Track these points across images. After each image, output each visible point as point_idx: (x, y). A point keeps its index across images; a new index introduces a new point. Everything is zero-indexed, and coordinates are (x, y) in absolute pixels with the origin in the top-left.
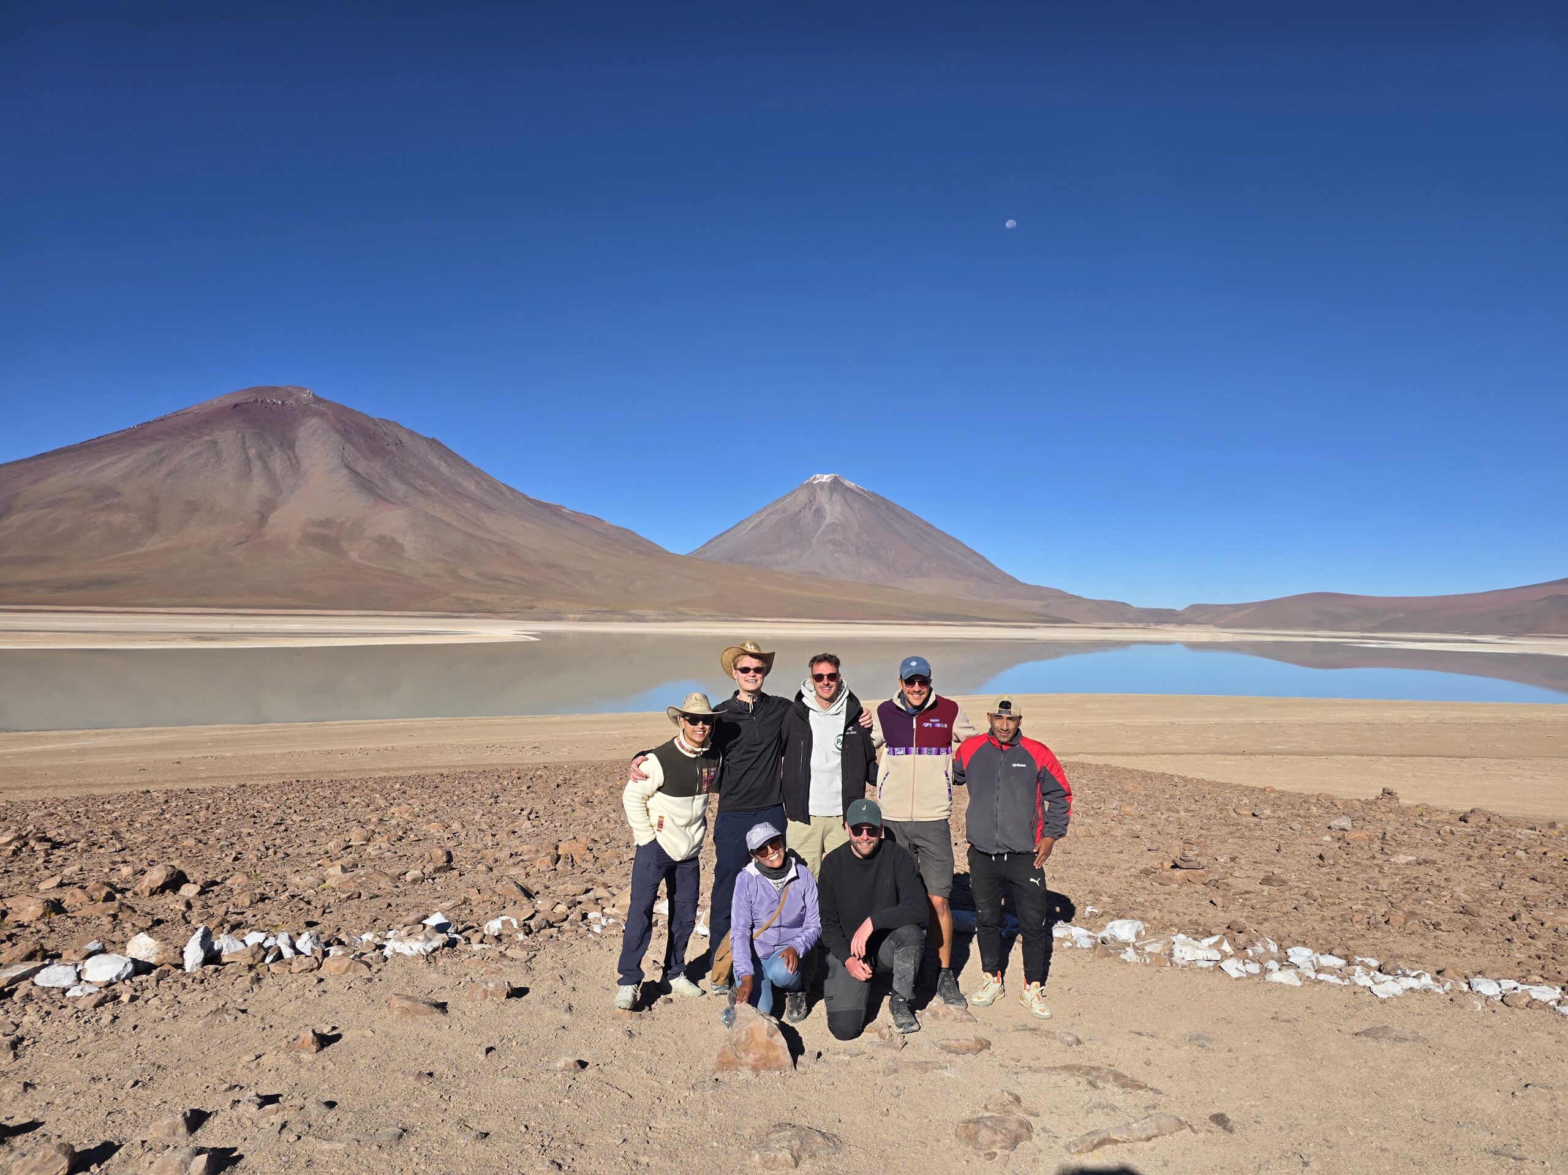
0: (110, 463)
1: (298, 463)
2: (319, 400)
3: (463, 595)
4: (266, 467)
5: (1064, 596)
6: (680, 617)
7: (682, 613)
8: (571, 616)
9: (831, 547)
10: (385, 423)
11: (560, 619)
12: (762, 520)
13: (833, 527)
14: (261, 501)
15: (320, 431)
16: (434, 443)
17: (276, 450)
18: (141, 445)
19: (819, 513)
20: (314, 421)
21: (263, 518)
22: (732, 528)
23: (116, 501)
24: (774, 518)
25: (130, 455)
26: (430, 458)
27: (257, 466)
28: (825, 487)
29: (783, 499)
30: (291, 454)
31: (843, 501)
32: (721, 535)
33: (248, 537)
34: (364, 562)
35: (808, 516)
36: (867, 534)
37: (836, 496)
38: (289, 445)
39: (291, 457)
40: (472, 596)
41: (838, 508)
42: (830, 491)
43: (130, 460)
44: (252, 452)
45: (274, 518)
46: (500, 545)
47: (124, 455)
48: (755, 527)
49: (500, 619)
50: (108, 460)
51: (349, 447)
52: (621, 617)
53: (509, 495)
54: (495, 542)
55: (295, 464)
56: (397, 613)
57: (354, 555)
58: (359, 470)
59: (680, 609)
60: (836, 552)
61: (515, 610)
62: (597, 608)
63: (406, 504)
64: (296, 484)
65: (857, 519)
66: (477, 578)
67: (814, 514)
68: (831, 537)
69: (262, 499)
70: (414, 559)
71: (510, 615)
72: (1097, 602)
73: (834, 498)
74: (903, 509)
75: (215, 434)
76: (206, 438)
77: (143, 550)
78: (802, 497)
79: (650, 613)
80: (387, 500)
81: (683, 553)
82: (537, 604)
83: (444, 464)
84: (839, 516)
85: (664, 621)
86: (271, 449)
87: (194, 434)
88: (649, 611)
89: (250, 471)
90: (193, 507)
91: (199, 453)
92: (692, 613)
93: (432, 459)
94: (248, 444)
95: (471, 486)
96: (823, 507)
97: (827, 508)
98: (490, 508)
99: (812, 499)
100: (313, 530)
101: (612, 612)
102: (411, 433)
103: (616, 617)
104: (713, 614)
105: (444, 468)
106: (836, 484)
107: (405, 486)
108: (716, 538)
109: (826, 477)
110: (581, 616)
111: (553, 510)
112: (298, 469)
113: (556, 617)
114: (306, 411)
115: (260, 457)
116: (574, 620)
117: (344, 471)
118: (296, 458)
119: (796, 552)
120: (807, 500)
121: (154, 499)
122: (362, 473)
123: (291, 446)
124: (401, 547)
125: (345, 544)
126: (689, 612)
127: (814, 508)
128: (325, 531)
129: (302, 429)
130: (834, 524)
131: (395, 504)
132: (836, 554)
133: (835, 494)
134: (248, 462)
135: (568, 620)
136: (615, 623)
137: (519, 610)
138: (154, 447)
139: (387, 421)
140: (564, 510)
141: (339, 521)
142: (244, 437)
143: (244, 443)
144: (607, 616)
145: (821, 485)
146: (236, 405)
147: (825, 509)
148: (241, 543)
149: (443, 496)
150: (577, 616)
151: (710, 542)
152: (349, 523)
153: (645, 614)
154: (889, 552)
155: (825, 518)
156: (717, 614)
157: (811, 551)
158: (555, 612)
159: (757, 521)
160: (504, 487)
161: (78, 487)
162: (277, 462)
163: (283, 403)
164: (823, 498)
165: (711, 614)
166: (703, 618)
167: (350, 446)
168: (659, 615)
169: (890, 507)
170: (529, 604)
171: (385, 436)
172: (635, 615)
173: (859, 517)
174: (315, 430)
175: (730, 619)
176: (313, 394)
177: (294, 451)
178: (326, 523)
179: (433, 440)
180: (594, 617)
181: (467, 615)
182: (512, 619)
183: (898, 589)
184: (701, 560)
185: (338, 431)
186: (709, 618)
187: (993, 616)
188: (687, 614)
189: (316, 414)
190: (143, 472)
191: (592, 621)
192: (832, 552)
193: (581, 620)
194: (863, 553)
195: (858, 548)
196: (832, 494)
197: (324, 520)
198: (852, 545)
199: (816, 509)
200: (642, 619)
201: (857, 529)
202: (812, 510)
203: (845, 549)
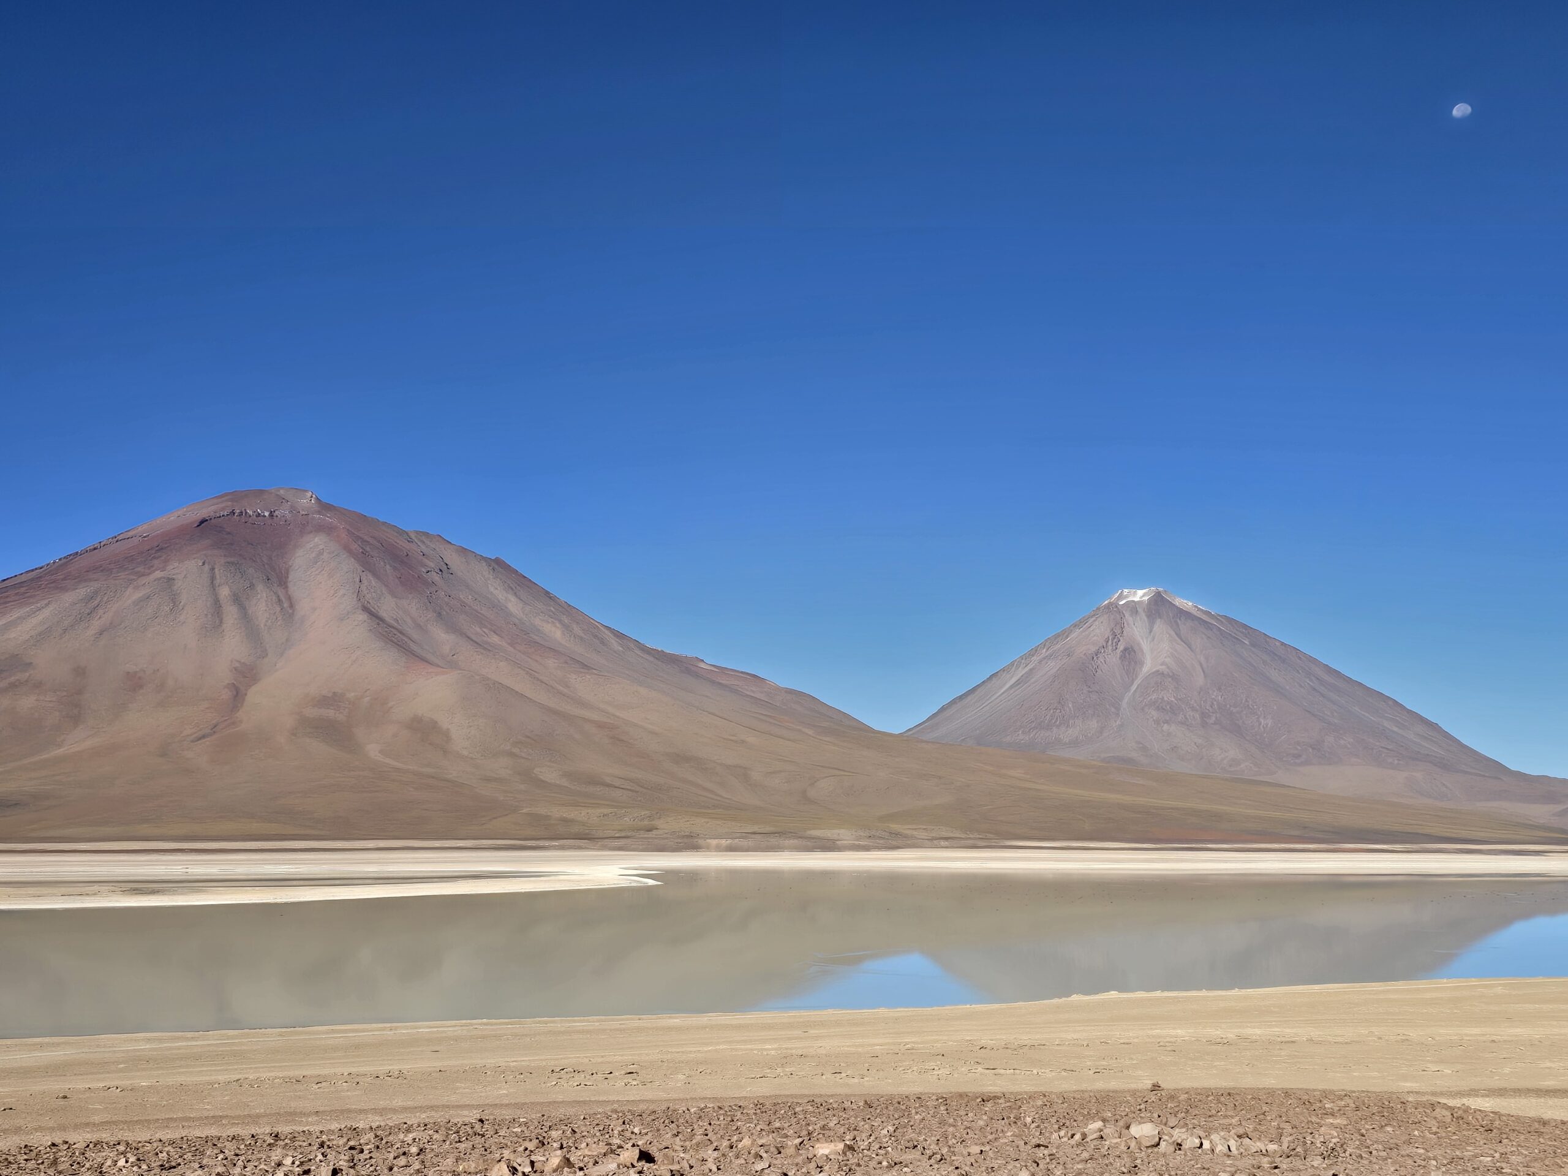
0: (19, 618)
1: (291, 606)
2: (325, 507)
3: (542, 810)
4: (245, 616)
6: (895, 842)
7: (897, 834)
8: (714, 842)
9: (1154, 714)
10: (423, 538)
11: (695, 848)
12: (1031, 670)
13: (1160, 678)
14: (236, 669)
15: (325, 556)
16: (498, 565)
17: (260, 587)
18: (64, 589)
19: (1130, 656)
20: (316, 540)
21: (238, 695)
23: (23, 676)
24: (1052, 667)
25: (47, 605)
26: (492, 589)
27: (231, 613)
28: (1141, 610)
29: (1065, 633)
30: (281, 593)
31: (1173, 633)
32: (961, 698)
33: (214, 727)
34: (388, 761)
35: (1112, 659)
36: (1219, 689)
37: (1160, 626)
38: (278, 578)
39: (282, 597)
40: (557, 812)
41: (1164, 646)
42: (1148, 616)
43: (46, 612)
44: (224, 592)
45: (255, 696)
46: (600, 726)
47: (39, 605)
48: (1018, 683)
49: (599, 850)
50: (16, 614)
51: (369, 579)
52: (795, 842)
53: (614, 643)
54: (591, 721)
55: (287, 608)
56: (437, 844)
57: (373, 750)
58: (383, 614)
59: (895, 827)
60: (1166, 722)
61: (623, 834)
62: (756, 828)
63: (452, 665)
64: (287, 640)
65: (1202, 664)
66: (564, 782)
67: (1123, 658)
68: (1154, 697)
69: (237, 665)
70: (465, 753)
71: (617, 843)
73: (1156, 628)
74: (1283, 644)
75: (170, 567)
76: (158, 574)
77: (60, 751)
78: (1100, 629)
79: (845, 835)
80: (427, 661)
81: (897, 732)
82: (657, 823)
83: (513, 598)
84: (1168, 660)
85: (866, 849)
86: (252, 586)
87: (140, 569)
88: (842, 831)
89: (221, 622)
90: (134, 683)
91: (148, 598)
92: (915, 833)
93: (495, 592)
94: (217, 582)
95: (556, 633)
96: (1139, 644)
97: (1145, 646)
98: (584, 666)
99: (1118, 631)
100: (312, 712)
101: (781, 834)
102: (463, 551)
103: (787, 842)
104: (951, 835)
105: (513, 605)
106: (1158, 605)
107: (453, 636)
108: (953, 702)
109: (1140, 593)
110: (729, 841)
111: (685, 666)
112: (291, 616)
113: (689, 843)
114: (305, 525)
115: (237, 599)
116: (719, 849)
117: (362, 617)
118: (289, 598)
119: (1094, 724)
120: (1108, 633)
121: (80, 672)
122: (388, 619)
123: (283, 582)
124: (447, 735)
125: (359, 733)
126: (910, 832)
127: (1121, 647)
128: (330, 713)
129: (300, 552)
130: (1157, 673)
131: (438, 666)
132: (1166, 727)
133: (1158, 621)
134: (217, 607)
135: (708, 848)
136: (786, 854)
137: (629, 834)
138: (82, 592)
139: (426, 534)
140: (698, 665)
141: (351, 695)
142: (213, 569)
143: (213, 578)
144: (773, 841)
145: (1133, 607)
146: (203, 521)
147: (1142, 651)
148: (204, 737)
149: (510, 649)
150: (724, 843)
151: (943, 709)
152: (366, 699)
153: (835, 837)
154: (1261, 720)
155: (1142, 665)
156: (957, 834)
157: (1118, 722)
158: (687, 837)
159: (1021, 672)
160: (607, 632)
162: (262, 605)
163: (271, 515)
164: (1136, 630)
166: (934, 842)
167: (370, 577)
168: (859, 838)
169: (1260, 641)
170: (646, 822)
171: (426, 561)
172: (819, 838)
173: (1202, 659)
174: (321, 553)
175: (984, 844)
176: (317, 499)
177: (286, 587)
178: (331, 700)
179: (498, 561)
180: (750, 843)
181: (547, 843)
182: (620, 849)
184: (927, 742)
185: (352, 554)
186: (943, 843)
188: (906, 837)
189: (320, 528)
190: (65, 631)
191: (747, 850)
192: (1157, 722)
193: (731, 849)
194: (1215, 724)
195: (1204, 715)
196: (1152, 622)
197: (330, 695)
198: (1193, 709)
199: (1126, 649)
200: (828, 846)
201: (1200, 680)
202: (1118, 651)
203: (1181, 717)
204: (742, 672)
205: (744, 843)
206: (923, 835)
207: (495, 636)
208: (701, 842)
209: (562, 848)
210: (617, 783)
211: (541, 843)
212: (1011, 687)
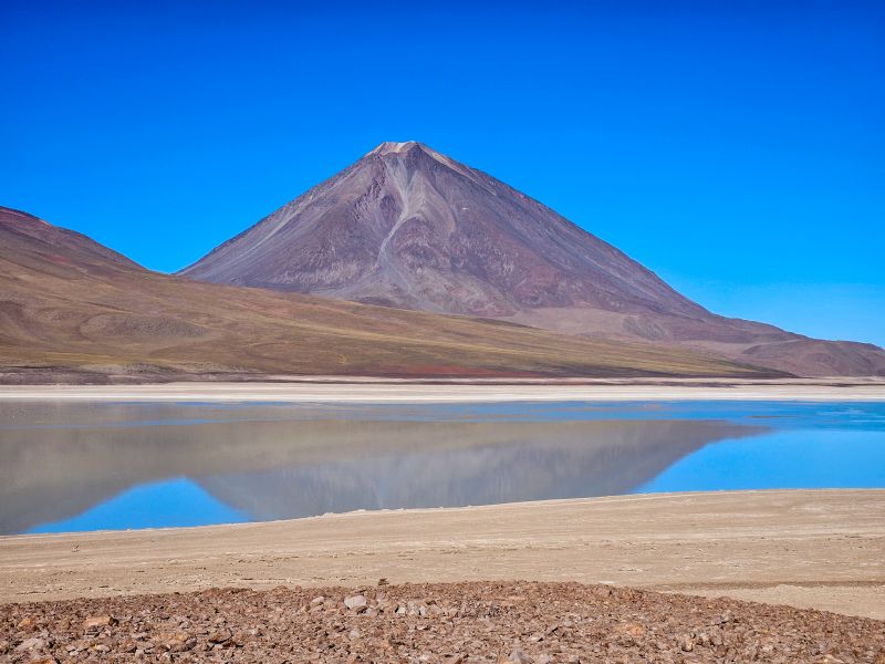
5: (779, 335)
6: (165, 376)
7: (168, 369)
9: (409, 258)
12: (299, 215)
13: (414, 225)
19: (390, 204)
22: (249, 230)
24: (319, 212)
28: (400, 161)
29: (330, 182)
31: (429, 183)
32: (231, 241)
35: (373, 206)
36: (469, 236)
37: (417, 177)
41: (422, 195)
42: (407, 168)
48: (286, 227)
52: (67, 375)
60: (420, 266)
62: (28, 363)
65: (454, 214)
67: (383, 206)
68: (410, 242)
72: (828, 344)
73: (414, 178)
78: (364, 178)
79: (115, 368)
84: (423, 208)
85: (138, 382)
88: (114, 365)
92: (185, 368)
96: (398, 193)
97: (404, 194)
99: (379, 180)
101: (53, 368)
104: (219, 370)
106: (417, 158)
108: (225, 245)
109: (401, 145)
119: (354, 267)
120: (370, 183)
126: (178, 367)
127: (382, 196)
130: (414, 220)
132: (419, 270)
133: (416, 172)
136: (58, 386)
144: (45, 374)
145: (394, 158)
147: (400, 199)
151: (213, 251)
153: (107, 371)
154: (505, 266)
155: (400, 212)
156: (224, 369)
157: (377, 266)
159: (289, 217)
164: (396, 178)
165: (213, 369)
166: (203, 376)
168: (130, 372)
169: (506, 194)
172: (89, 372)
173: (455, 209)
180: (23, 376)
183: (520, 326)
184: (198, 281)
186: (211, 377)
187: (669, 368)
188: (175, 371)
191: (20, 384)
192: (412, 266)
193: (3, 382)
194: (463, 268)
195: (454, 260)
196: (410, 174)
198: (445, 254)
199: (386, 198)
200: (101, 379)
201: (452, 228)
202: (379, 199)
203: (433, 262)
206: (193, 370)
212: (280, 231)
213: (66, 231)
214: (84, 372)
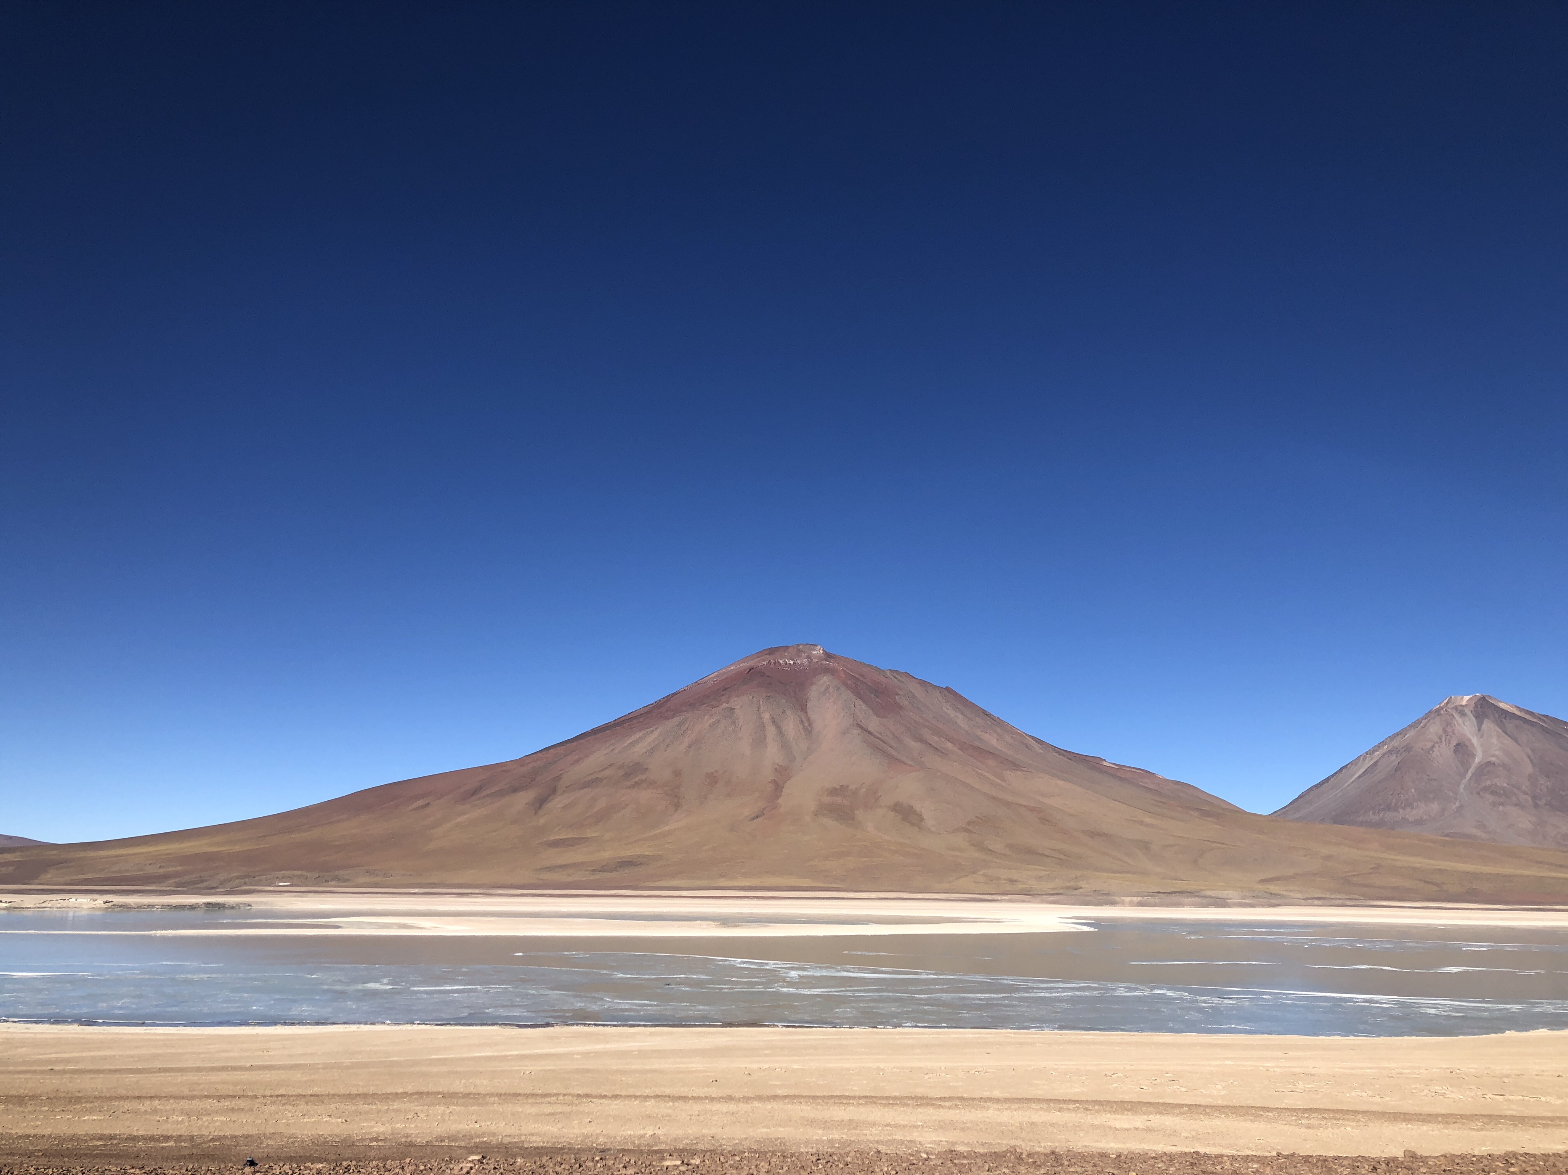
0: (640, 738)
1: (810, 725)
2: (828, 656)
3: (993, 872)
4: (780, 733)
6: (1274, 900)
7: (1276, 894)
8: (1127, 899)
9: (1491, 798)
10: (896, 675)
11: (1113, 903)
12: (1375, 764)
13: (1489, 768)
14: (776, 769)
15: (831, 689)
16: (948, 693)
17: (789, 712)
18: (667, 718)
19: (1463, 749)
20: (825, 679)
21: (778, 787)
22: (1333, 776)
23: (643, 777)
26: (945, 710)
27: (771, 731)
28: (1469, 713)
29: (1403, 733)
30: (803, 716)
31: (1500, 731)
32: (1317, 786)
33: (764, 809)
35: (1445, 752)
36: (1547, 776)
37: (1487, 725)
38: (802, 706)
39: (804, 720)
41: (1494, 741)
42: (1476, 718)
43: (656, 734)
44: (766, 716)
45: (788, 787)
46: (1032, 810)
47: (651, 729)
48: (1365, 773)
49: (1038, 903)
50: (638, 736)
51: (860, 704)
52: (1193, 900)
53: (1036, 748)
54: (1025, 806)
55: (808, 728)
56: (921, 896)
57: (870, 828)
58: (871, 729)
59: (1273, 889)
60: (1502, 804)
61: (1056, 892)
62: (1159, 888)
63: (921, 766)
64: (809, 750)
65: (1529, 757)
66: (1008, 851)
67: (1456, 751)
68: (1488, 783)
69: (777, 767)
70: (935, 830)
71: (1050, 898)
73: (1484, 727)
75: (731, 701)
76: (725, 705)
77: (666, 828)
78: (1436, 730)
79: (1232, 895)
80: (904, 763)
82: (1083, 884)
83: (961, 717)
84: (1497, 753)
85: (1252, 906)
86: (784, 712)
87: (713, 703)
88: (1229, 892)
89: (765, 737)
90: (712, 779)
91: (718, 722)
92: (1291, 894)
93: (948, 712)
94: (761, 710)
95: (992, 740)
96: (1470, 740)
97: (1476, 742)
98: (1015, 766)
99: (1449, 730)
100: (827, 799)
101: (1181, 893)
102: (923, 684)
103: (1186, 900)
104: (1323, 896)
105: (962, 722)
106: (1484, 708)
107: (920, 744)
108: (1311, 790)
109: (1467, 697)
110: (1139, 899)
111: (1093, 764)
112: (810, 732)
113: (1105, 899)
114: (818, 670)
115: (774, 721)
116: (1131, 904)
117: (857, 731)
118: (808, 719)
119: (1435, 806)
120: (1441, 732)
121: (677, 773)
122: (874, 733)
123: (804, 708)
124: (919, 815)
125: (860, 814)
126: (1286, 893)
127: (1454, 743)
128: (839, 800)
129: (814, 688)
130: (1489, 764)
131: (911, 766)
132: (1501, 808)
133: (1486, 721)
134: (762, 727)
135: (1123, 903)
136: (1186, 909)
137: (1060, 892)
138: (678, 719)
139: (898, 672)
140: (1105, 763)
141: (852, 787)
142: (758, 702)
143: (759, 708)
144: (1174, 898)
145: (1461, 710)
146: (751, 670)
147: (1473, 746)
148: (756, 817)
149: (962, 753)
150: (1135, 899)
151: (1303, 796)
152: (864, 790)
153: (1224, 896)
155: (1473, 756)
156: (1327, 895)
157: (1457, 804)
158: (1106, 894)
160: (1031, 740)
161: (610, 765)
162: (791, 725)
163: (795, 663)
164: (1466, 728)
165: (1319, 896)
166: (1309, 902)
168: (1244, 898)
170: (1072, 884)
171: (898, 691)
172: (1213, 897)
173: (1530, 753)
174: (828, 688)
175: (1349, 903)
176: (824, 650)
177: (806, 712)
178: (840, 791)
179: (948, 690)
180: (1156, 900)
181: (999, 897)
182: (1055, 903)
184: (1292, 821)
185: (848, 687)
186: (1316, 902)
188: (1282, 896)
189: (827, 670)
190: (668, 746)
191: (1154, 906)
192: (1494, 804)
193: (1141, 904)
194: (1546, 804)
195: (1534, 797)
196: (1480, 724)
197: (838, 787)
198: (1525, 793)
199: (1458, 744)
200: (1221, 903)
201: (1529, 769)
202: (1452, 746)
203: (1514, 799)
204: (1136, 768)
205: (1150, 899)
206: (1299, 895)
207: (950, 744)
208: (1117, 899)
209: (1010, 901)
210: (1047, 852)
211: (995, 897)
212: (1359, 777)
213: (1177, 783)
214: (1205, 897)
